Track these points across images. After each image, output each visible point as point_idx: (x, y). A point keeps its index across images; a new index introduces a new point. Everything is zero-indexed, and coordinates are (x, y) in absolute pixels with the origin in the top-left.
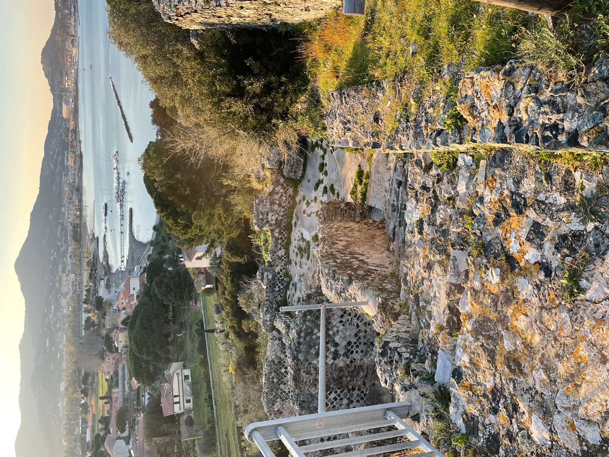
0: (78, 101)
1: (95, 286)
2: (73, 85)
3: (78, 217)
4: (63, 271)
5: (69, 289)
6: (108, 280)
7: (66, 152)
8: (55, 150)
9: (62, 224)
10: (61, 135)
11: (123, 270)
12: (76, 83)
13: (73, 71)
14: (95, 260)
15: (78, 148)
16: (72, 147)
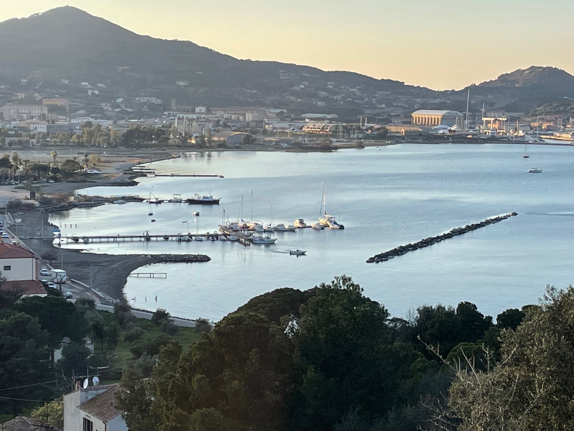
0: (454, 142)
1: (16, 178)
2: (489, 133)
3: (184, 140)
4: (53, 109)
5: (9, 122)
6: (30, 208)
7: (335, 116)
8: (338, 94)
9: (166, 107)
10: (373, 106)
11: (56, 241)
12: (493, 139)
13: (521, 133)
14: (80, 178)
15: (345, 141)
16: (347, 130)
